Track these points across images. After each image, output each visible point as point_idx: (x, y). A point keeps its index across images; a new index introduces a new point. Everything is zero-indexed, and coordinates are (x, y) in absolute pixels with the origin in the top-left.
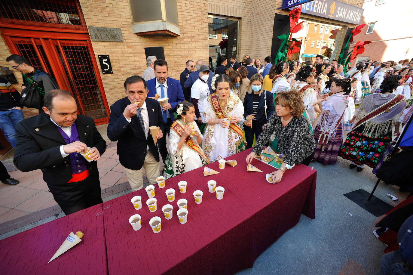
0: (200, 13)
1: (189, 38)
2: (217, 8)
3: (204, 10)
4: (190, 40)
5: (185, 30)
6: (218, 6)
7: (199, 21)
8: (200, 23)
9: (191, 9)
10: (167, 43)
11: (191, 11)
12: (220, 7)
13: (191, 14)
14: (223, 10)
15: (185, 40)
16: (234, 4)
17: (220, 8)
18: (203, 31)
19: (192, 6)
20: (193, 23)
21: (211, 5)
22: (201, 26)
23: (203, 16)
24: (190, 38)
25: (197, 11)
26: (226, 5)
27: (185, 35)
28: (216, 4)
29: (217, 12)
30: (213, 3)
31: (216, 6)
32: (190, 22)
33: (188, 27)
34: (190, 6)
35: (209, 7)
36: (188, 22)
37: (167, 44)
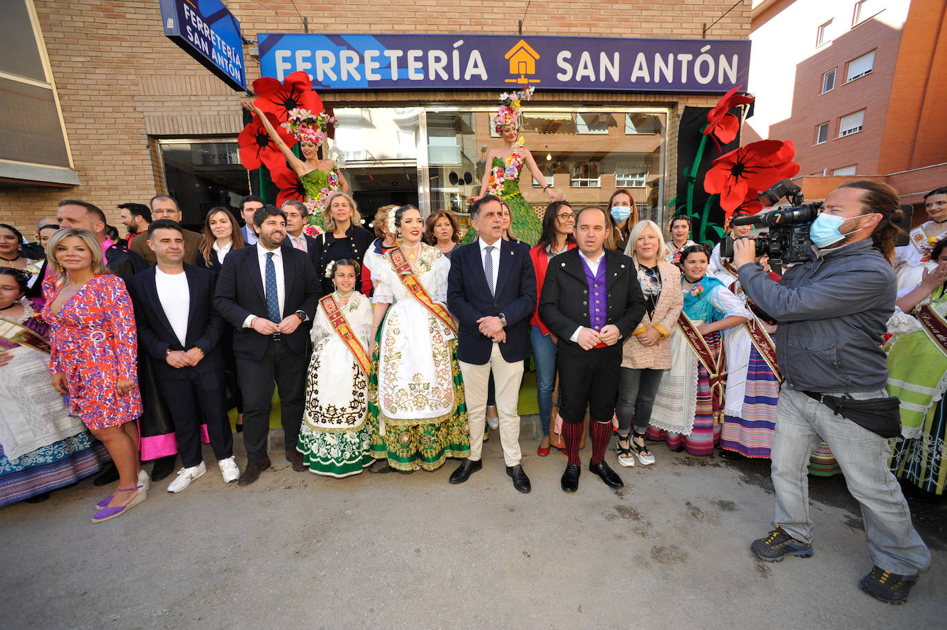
0: (126, 137)
1: (103, 188)
2: (171, 123)
3: (135, 130)
4: (107, 193)
5: (91, 173)
6: (172, 120)
7: (125, 153)
8: (129, 157)
9: (99, 132)
10: (48, 200)
11: (101, 137)
12: (179, 118)
13: (102, 142)
14: (190, 125)
15: (93, 193)
16: (218, 108)
17: (180, 121)
18: (137, 173)
19: (104, 126)
20: (110, 158)
21: (151, 119)
22: (131, 163)
23: (133, 142)
24: (105, 188)
25: (117, 134)
26: (197, 113)
27: (90, 183)
28: (165, 114)
29: (172, 130)
30: (159, 114)
31: (165, 118)
32: (102, 158)
33: (97, 168)
34: (98, 126)
35: (147, 124)
36: (95, 157)
37: (48, 203)
